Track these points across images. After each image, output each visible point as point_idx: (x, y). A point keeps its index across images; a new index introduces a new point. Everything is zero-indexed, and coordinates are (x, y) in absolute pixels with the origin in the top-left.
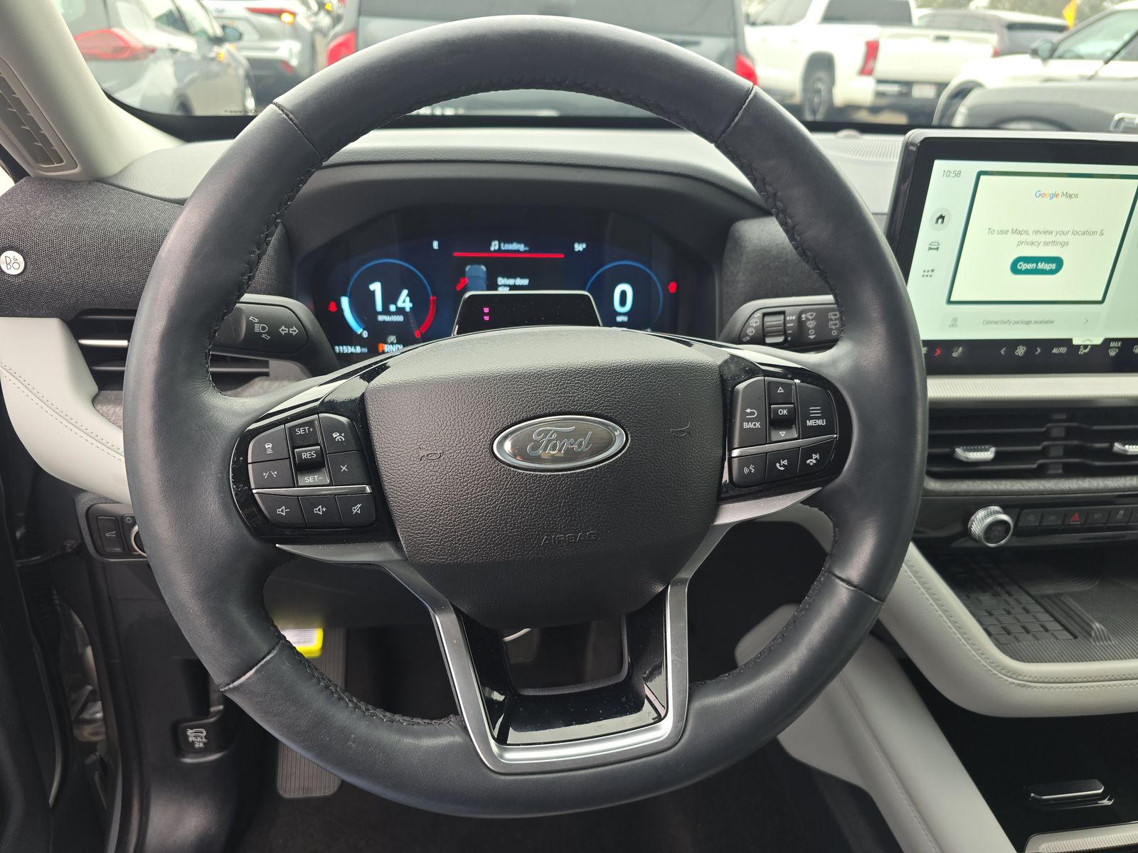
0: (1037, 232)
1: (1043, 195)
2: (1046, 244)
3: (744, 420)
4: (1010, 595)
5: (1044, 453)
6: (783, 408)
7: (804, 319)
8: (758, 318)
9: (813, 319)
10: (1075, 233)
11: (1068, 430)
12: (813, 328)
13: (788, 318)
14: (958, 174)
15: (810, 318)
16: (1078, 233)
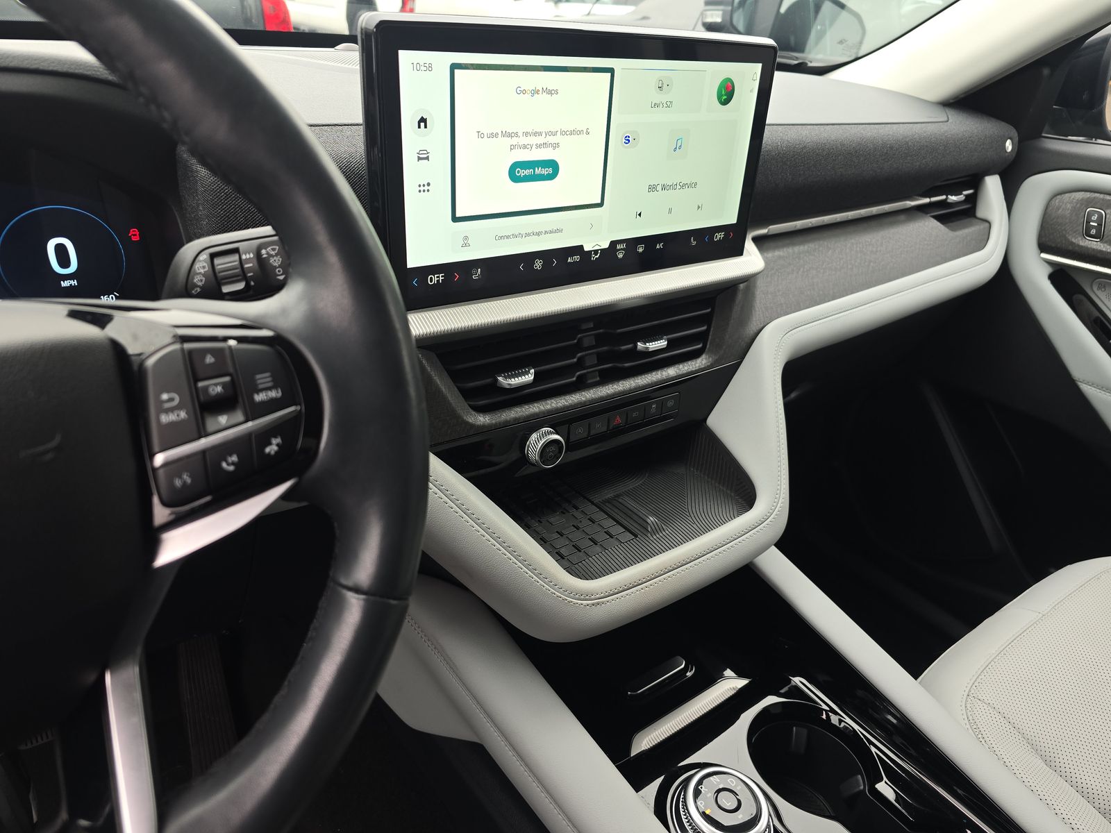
0: (526, 134)
1: (524, 92)
2: (539, 146)
3: (162, 410)
4: (577, 508)
5: (580, 364)
6: (216, 385)
7: (265, 256)
8: (205, 261)
9: (276, 255)
10: (564, 133)
11: (597, 337)
12: (280, 266)
13: (244, 257)
14: (429, 68)
15: (273, 253)
16: (565, 133)
